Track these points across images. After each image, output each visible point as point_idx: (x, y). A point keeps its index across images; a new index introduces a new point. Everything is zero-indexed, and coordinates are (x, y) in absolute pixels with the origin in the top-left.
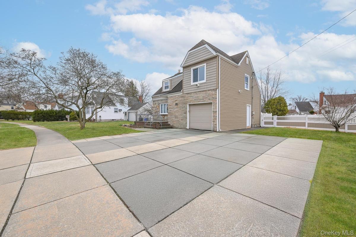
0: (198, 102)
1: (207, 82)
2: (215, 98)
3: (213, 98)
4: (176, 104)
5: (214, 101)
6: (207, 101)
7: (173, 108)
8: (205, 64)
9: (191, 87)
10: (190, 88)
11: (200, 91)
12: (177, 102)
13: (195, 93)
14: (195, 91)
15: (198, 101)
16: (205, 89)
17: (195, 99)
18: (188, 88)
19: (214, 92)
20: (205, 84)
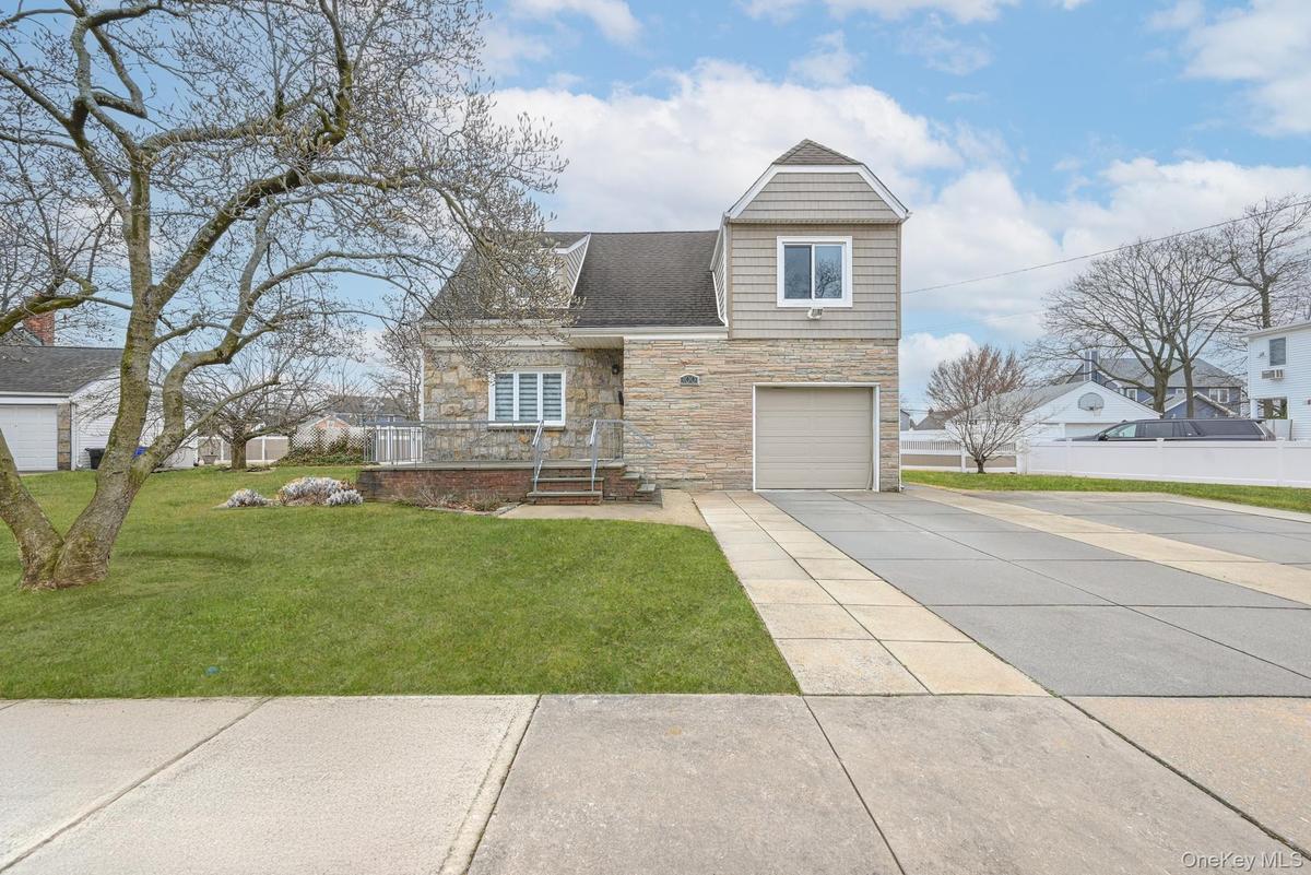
0: (813, 380)
1: (860, 307)
2: (891, 372)
3: (882, 372)
4: (689, 381)
5: (888, 384)
6: (854, 378)
7: (661, 398)
8: (848, 240)
9: (778, 316)
10: (769, 316)
11: (824, 339)
12: (690, 371)
13: (796, 344)
14: (796, 335)
15: (812, 376)
16: (849, 335)
17: (796, 367)
18: (762, 316)
19: (885, 350)
20: (850, 316)
